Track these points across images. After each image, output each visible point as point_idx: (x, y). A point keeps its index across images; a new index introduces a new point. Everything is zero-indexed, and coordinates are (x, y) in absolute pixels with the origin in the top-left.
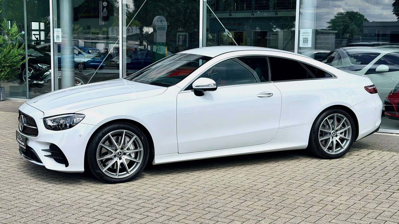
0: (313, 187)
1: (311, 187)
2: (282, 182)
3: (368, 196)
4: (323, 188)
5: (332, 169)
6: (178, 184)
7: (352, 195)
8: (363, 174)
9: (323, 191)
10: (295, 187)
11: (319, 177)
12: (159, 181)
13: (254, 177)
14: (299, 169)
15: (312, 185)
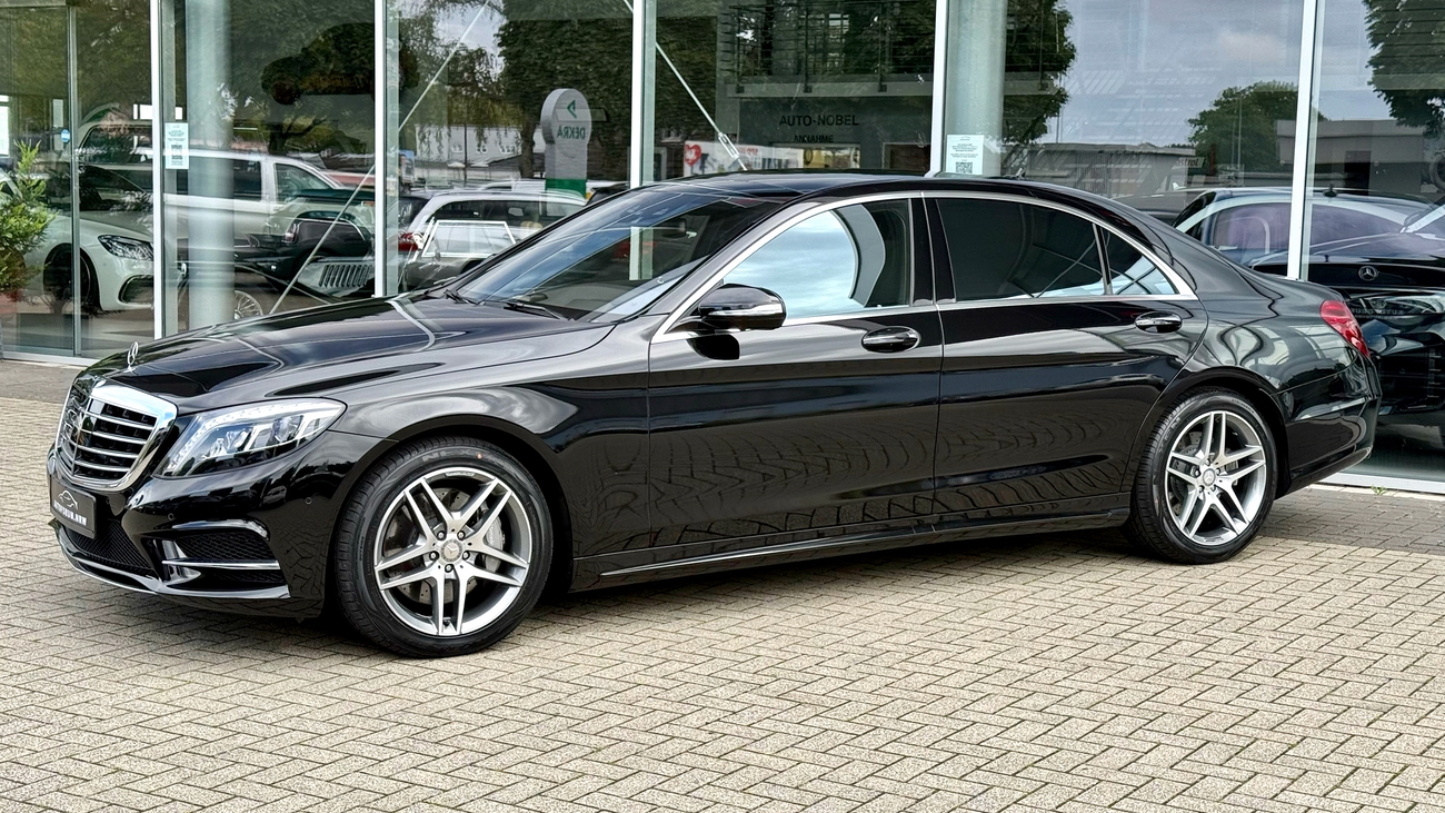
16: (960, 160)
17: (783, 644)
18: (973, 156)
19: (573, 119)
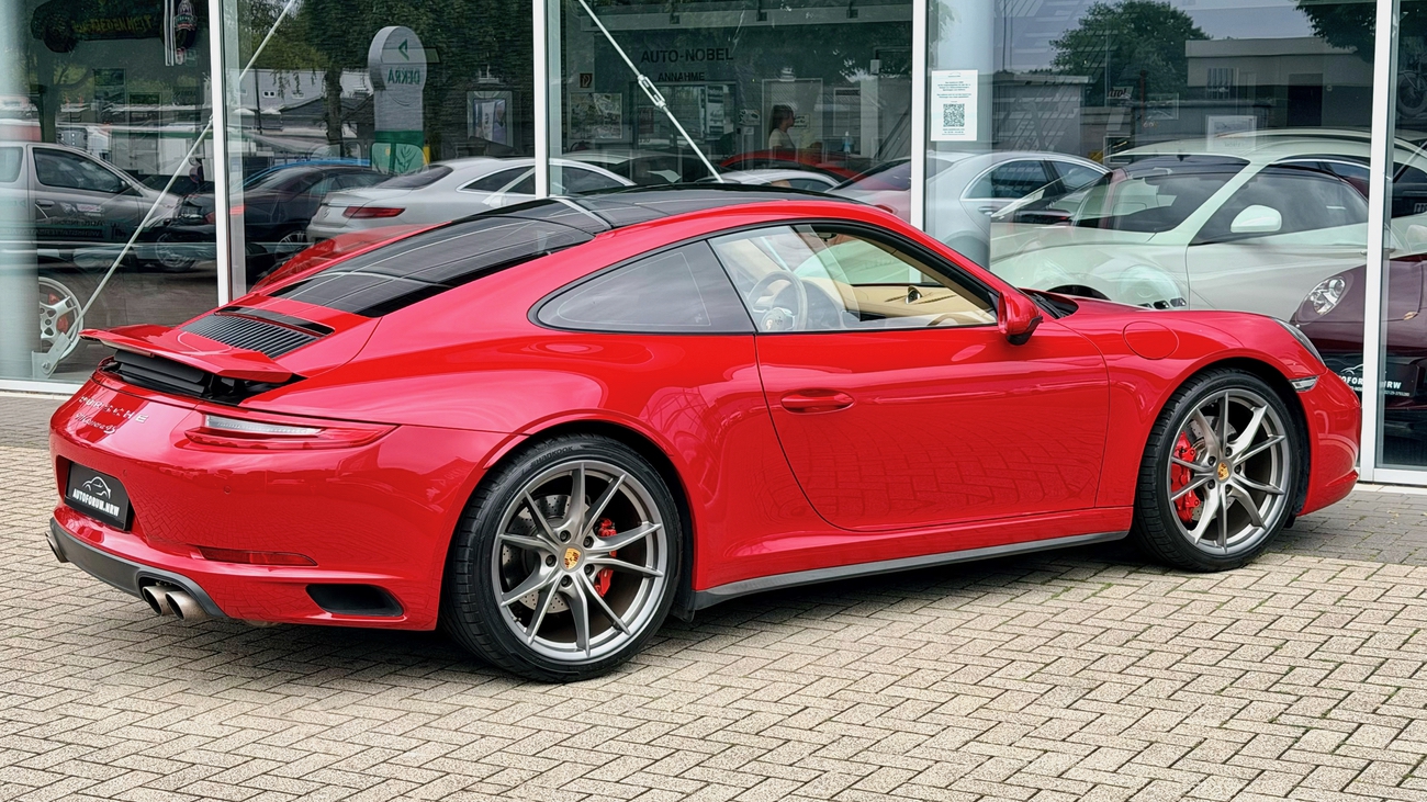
0: (983, 713)
1: (975, 715)
2: (858, 698)
3: (1204, 745)
4: (1024, 719)
5: (1064, 632)
6: (432, 717)
7: (1139, 746)
8: (1187, 650)
9: (1026, 729)
10: (912, 717)
11: (1011, 669)
12: (354, 711)
13: (745, 677)
14: (932, 637)
15: (981, 707)
16: (949, 101)
17: (850, 751)
18: (965, 96)
19: (405, 60)
